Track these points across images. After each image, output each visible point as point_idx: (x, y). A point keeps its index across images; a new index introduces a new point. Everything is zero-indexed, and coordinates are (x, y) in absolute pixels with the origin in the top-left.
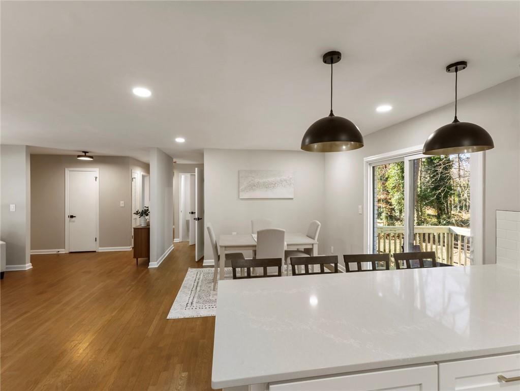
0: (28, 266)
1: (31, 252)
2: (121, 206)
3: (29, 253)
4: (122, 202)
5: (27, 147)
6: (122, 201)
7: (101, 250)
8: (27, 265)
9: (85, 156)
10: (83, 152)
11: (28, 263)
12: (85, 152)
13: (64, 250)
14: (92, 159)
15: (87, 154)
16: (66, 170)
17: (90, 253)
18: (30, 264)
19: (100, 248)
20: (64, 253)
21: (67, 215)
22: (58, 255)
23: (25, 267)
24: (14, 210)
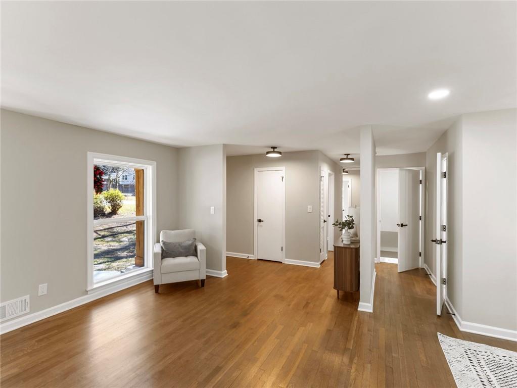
0: (225, 273)
1: (227, 254)
2: (309, 211)
3: (225, 254)
4: (309, 207)
5: (225, 146)
6: (310, 205)
7: (287, 261)
8: (223, 272)
9: (274, 152)
10: (272, 148)
11: (224, 270)
12: (274, 148)
13: (253, 255)
14: (280, 156)
15: (276, 150)
16: (255, 170)
17: (277, 264)
18: (226, 271)
19: (286, 259)
20: (253, 259)
21: (256, 218)
22: (248, 260)
23: (221, 274)
24: (214, 213)
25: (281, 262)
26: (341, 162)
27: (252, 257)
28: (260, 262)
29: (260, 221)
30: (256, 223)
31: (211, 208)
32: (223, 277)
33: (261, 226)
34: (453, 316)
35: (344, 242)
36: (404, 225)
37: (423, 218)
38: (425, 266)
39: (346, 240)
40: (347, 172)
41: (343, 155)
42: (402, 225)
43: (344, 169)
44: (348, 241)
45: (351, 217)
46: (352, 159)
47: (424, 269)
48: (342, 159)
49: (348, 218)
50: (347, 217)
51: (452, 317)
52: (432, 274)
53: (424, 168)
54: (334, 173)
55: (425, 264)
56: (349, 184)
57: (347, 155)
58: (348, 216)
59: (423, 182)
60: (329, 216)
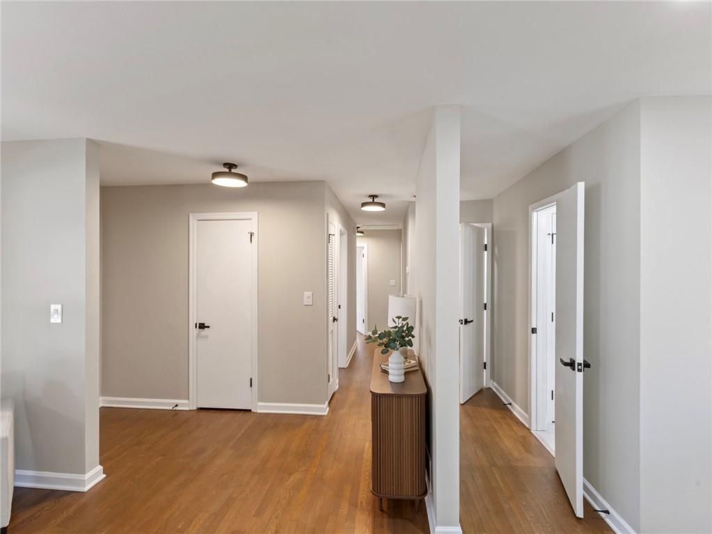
2: (306, 303)
4: (307, 294)
6: (308, 291)
7: (263, 407)
8: (87, 476)
9: (230, 174)
10: (225, 165)
12: (230, 166)
13: (186, 402)
14: (247, 184)
15: (234, 170)
16: (191, 217)
17: (240, 415)
18: (100, 468)
19: (260, 404)
20: (187, 409)
21: (194, 320)
22: (175, 413)
23: (83, 483)
24: (59, 321)
25: (250, 410)
26: (363, 209)
27: (185, 405)
28: (203, 414)
29: (202, 326)
30: (194, 331)
31: (53, 307)
32: (86, 489)
33: (206, 337)
34: (603, 515)
35: (392, 378)
36: (469, 322)
37: (489, 307)
38: (493, 385)
39: (395, 372)
40: (362, 232)
41: (366, 196)
42: (466, 322)
43: (358, 228)
44: (399, 375)
45: (405, 319)
46: (383, 205)
47: (490, 388)
48: (364, 204)
49: (400, 323)
50: (396, 320)
51: (599, 515)
52: (513, 403)
53: (490, 225)
54: (346, 231)
55: (492, 381)
56: (365, 252)
57: (374, 197)
58: (399, 318)
59: (489, 247)
60: (340, 307)
